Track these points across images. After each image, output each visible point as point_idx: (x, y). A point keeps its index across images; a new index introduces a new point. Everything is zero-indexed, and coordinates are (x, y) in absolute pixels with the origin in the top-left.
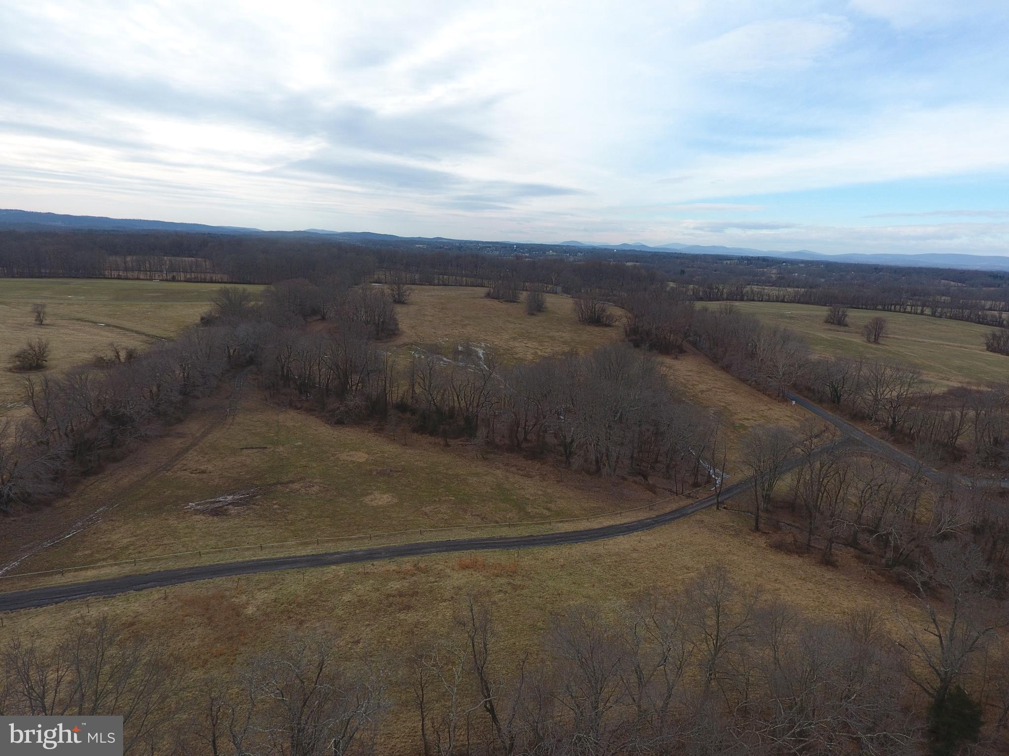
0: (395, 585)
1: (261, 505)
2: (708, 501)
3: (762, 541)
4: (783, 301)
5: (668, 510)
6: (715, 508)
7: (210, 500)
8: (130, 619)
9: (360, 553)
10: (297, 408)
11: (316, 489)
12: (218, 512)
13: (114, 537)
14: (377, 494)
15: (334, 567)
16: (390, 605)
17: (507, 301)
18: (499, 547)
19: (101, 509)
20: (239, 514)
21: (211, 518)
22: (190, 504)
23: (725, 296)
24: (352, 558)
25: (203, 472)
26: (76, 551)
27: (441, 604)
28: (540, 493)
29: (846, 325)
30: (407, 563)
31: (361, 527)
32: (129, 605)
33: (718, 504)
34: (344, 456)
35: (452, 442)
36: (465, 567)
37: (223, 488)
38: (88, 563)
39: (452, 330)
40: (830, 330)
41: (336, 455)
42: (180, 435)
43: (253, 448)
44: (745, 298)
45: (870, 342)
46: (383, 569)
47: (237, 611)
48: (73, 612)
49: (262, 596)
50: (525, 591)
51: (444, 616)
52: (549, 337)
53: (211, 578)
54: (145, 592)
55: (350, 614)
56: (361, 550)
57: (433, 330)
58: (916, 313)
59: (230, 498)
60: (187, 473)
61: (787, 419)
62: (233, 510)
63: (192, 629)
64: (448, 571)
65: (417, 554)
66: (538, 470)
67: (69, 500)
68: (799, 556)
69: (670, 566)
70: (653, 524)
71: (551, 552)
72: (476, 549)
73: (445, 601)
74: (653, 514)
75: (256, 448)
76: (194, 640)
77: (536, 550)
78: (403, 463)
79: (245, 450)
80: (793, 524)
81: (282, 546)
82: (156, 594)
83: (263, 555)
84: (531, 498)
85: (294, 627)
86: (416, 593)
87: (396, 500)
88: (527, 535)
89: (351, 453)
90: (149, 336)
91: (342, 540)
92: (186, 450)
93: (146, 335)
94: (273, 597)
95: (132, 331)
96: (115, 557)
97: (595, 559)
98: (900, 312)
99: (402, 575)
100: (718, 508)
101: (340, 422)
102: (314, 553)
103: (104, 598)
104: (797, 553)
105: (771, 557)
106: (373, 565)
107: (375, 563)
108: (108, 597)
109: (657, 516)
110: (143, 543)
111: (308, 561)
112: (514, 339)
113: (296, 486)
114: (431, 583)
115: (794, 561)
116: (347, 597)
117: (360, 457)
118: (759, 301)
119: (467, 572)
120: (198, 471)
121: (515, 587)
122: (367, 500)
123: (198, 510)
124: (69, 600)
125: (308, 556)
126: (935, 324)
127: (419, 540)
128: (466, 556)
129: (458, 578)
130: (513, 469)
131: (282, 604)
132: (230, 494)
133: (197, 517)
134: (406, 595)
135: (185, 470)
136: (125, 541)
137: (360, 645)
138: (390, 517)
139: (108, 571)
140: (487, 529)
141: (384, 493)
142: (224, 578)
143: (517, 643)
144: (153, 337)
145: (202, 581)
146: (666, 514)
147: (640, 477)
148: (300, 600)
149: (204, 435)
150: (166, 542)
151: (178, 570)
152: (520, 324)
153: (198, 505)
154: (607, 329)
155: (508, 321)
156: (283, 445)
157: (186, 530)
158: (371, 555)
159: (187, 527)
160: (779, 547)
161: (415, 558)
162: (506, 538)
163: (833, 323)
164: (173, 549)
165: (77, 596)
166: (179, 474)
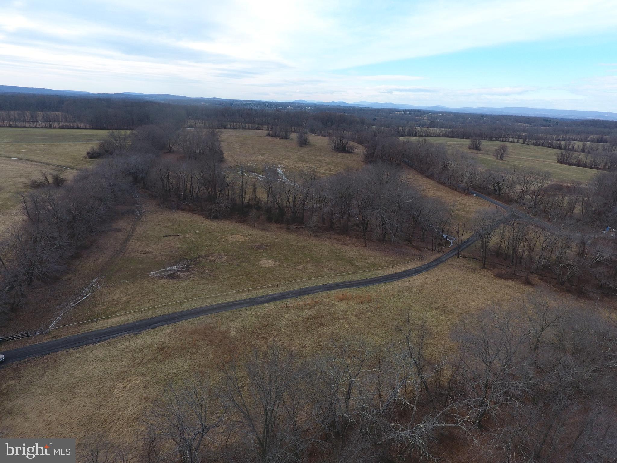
0: (308, 313)
1: (198, 271)
2: (452, 253)
3: (489, 273)
5: (432, 260)
6: (456, 257)
7: (163, 270)
8: (160, 346)
9: (277, 295)
10: (183, 210)
11: (225, 259)
12: (172, 277)
13: (116, 297)
14: (264, 260)
15: (266, 305)
16: (312, 324)
18: (353, 286)
19: (95, 280)
20: (187, 278)
21: (171, 281)
22: (152, 273)
24: (272, 299)
25: (148, 252)
26: (95, 307)
27: (340, 321)
28: (357, 254)
30: (308, 299)
31: (267, 280)
32: (153, 337)
33: (458, 254)
34: (230, 238)
35: (291, 226)
36: (342, 299)
37: (167, 262)
38: (109, 315)
41: (224, 237)
42: (118, 230)
43: (170, 236)
44: (418, 134)
46: (295, 304)
47: (225, 335)
48: (119, 344)
49: (234, 325)
50: (381, 310)
51: (345, 327)
53: (197, 317)
54: (158, 329)
55: (291, 331)
56: (276, 294)
57: (244, 158)
58: (515, 142)
59: (175, 268)
60: (138, 254)
62: (183, 275)
63: (204, 348)
64: (333, 302)
65: (310, 294)
66: (349, 241)
67: (70, 276)
68: (512, 280)
69: (449, 291)
70: (428, 268)
71: (383, 287)
72: (341, 288)
73: (341, 319)
74: (425, 262)
75: (172, 236)
76: (209, 355)
77: (374, 286)
78: (268, 240)
79: (166, 238)
80: (500, 263)
81: (227, 295)
82: (168, 329)
83: (220, 301)
84: (354, 257)
85: (263, 341)
86: (322, 317)
87: (277, 263)
88: (364, 278)
89: (233, 236)
91: (262, 289)
92: (128, 239)
94: (241, 325)
96: (124, 309)
97: (408, 290)
99: (310, 307)
100: (458, 257)
101: (215, 218)
102: (249, 297)
103: (134, 334)
104: (510, 279)
105: (498, 282)
106: (288, 302)
107: (289, 300)
108: (137, 334)
109: (428, 264)
110: (137, 299)
111: (249, 302)
113: (212, 258)
114: (327, 310)
115: (510, 283)
116: (284, 322)
117: (240, 238)
118: (426, 136)
119: (344, 302)
120: (144, 252)
121: (376, 309)
122: (260, 263)
123: (159, 276)
124: (113, 338)
125: (246, 299)
127: (306, 286)
128: (339, 292)
129: (341, 307)
130: (334, 241)
131: (249, 329)
132: (174, 265)
133: (163, 281)
134: (317, 318)
135: (135, 252)
136: (125, 299)
137: (307, 348)
138: (280, 273)
139: (126, 318)
140: (340, 277)
141: (268, 259)
142: (204, 316)
143: (393, 340)
145: (192, 319)
146: (432, 262)
147: (407, 242)
148: (258, 325)
149: (134, 229)
150: (151, 297)
151: (172, 314)
153: (157, 273)
154: (351, 155)
155: (288, 151)
156: (188, 233)
157: (160, 289)
158: (283, 297)
159: (159, 287)
160: (499, 276)
161: (311, 296)
162: (354, 281)
163: (473, 149)
164: (159, 301)
165: (117, 335)
166: (133, 254)
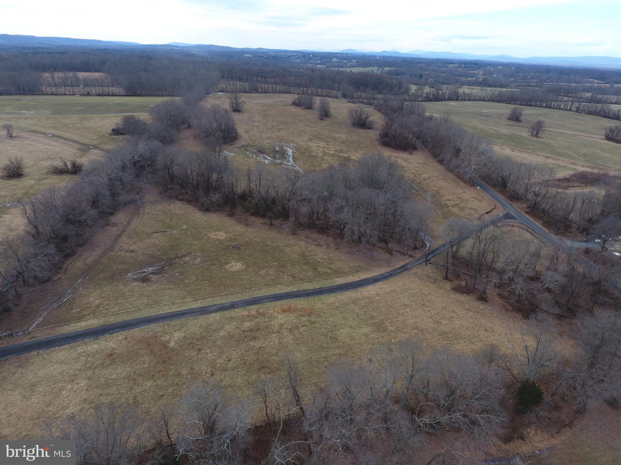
0: (247, 325)
1: (169, 274)
2: (421, 260)
3: (448, 285)
4: (484, 100)
5: (398, 266)
6: (424, 264)
7: (139, 271)
8: (110, 352)
9: (227, 305)
10: (181, 200)
11: (198, 260)
12: (145, 280)
13: (91, 299)
14: (233, 263)
15: (213, 314)
16: (246, 337)
17: (306, 108)
18: (303, 296)
19: (80, 280)
20: (157, 281)
21: (142, 284)
22: (129, 274)
23: (447, 97)
24: (223, 308)
25: (132, 251)
26: (72, 309)
27: (272, 335)
28: (326, 257)
29: (521, 121)
30: (253, 309)
31: (226, 286)
32: (107, 343)
33: (426, 261)
34: (212, 236)
35: (275, 222)
36: (284, 311)
37: (146, 262)
38: (80, 318)
39: (272, 133)
40: (510, 125)
41: (207, 234)
42: (115, 225)
43: (158, 232)
44: (460, 98)
45: (533, 136)
46: (240, 314)
47: (165, 345)
48: (79, 348)
49: (178, 335)
50: (317, 325)
51: (274, 342)
52: (332, 138)
53: (148, 325)
54: (114, 335)
55: (225, 343)
56: (227, 303)
57: (260, 134)
58: (566, 110)
59: (150, 269)
60: (123, 252)
61: (473, 199)
62: (154, 278)
63: (143, 357)
64: (275, 314)
65: (258, 303)
66: (325, 241)
67: (60, 276)
68: (468, 295)
69: (396, 304)
70: (388, 276)
71: (331, 298)
72: (290, 298)
73: (274, 333)
74: (389, 269)
75: (160, 232)
76: (145, 363)
77: (323, 297)
78: (247, 239)
79: (154, 234)
80: (467, 273)
81: (184, 302)
82: (120, 336)
83: (174, 309)
84: (321, 261)
85: (196, 353)
86: (259, 329)
87: (244, 267)
88: (318, 287)
89: (216, 233)
90: (80, 144)
91: (217, 296)
92: (120, 236)
93: (79, 144)
94: (183, 335)
95: (70, 140)
96: (93, 313)
97: (355, 302)
98: (556, 109)
99: (251, 317)
100: (426, 264)
101: (207, 210)
102: (202, 306)
103: (94, 339)
104: (466, 293)
105: (452, 296)
106: (235, 312)
107: (236, 310)
108: (95, 339)
109: (392, 271)
110: (107, 303)
111: (199, 311)
112: (311, 140)
113: (187, 259)
114: (266, 322)
115: (464, 298)
116: (222, 333)
117: (222, 236)
118: (468, 100)
119: (285, 314)
120: (130, 251)
121: (312, 323)
122: (228, 267)
123: (134, 278)
124: (75, 342)
125: (199, 308)
126: (576, 119)
127: (258, 294)
128: (285, 303)
129: (281, 319)
130: (310, 241)
131: (188, 339)
132: (150, 267)
133: (135, 284)
134: (253, 330)
135: (122, 250)
136: (97, 302)
137: (231, 362)
138: (242, 280)
139: (92, 322)
140: (296, 285)
141: (238, 262)
142: (155, 324)
143: (313, 357)
144: (85, 145)
145: (144, 327)
146: (397, 269)
147: (384, 243)
148: (197, 336)
149: (129, 223)
150: (120, 302)
151: (130, 320)
152: (314, 127)
153: (133, 275)
154: (369, 131)
155: (307, 125)
156: (176, 229)
157: (130, 293)
158: (233, 306)
159: (130, 291)
160: (458, 290)
161: (257, 306)
162: (307, 290)
163: (512, 120)
164: (124, 306)
165: (79, 339)
166: (119, 253)
